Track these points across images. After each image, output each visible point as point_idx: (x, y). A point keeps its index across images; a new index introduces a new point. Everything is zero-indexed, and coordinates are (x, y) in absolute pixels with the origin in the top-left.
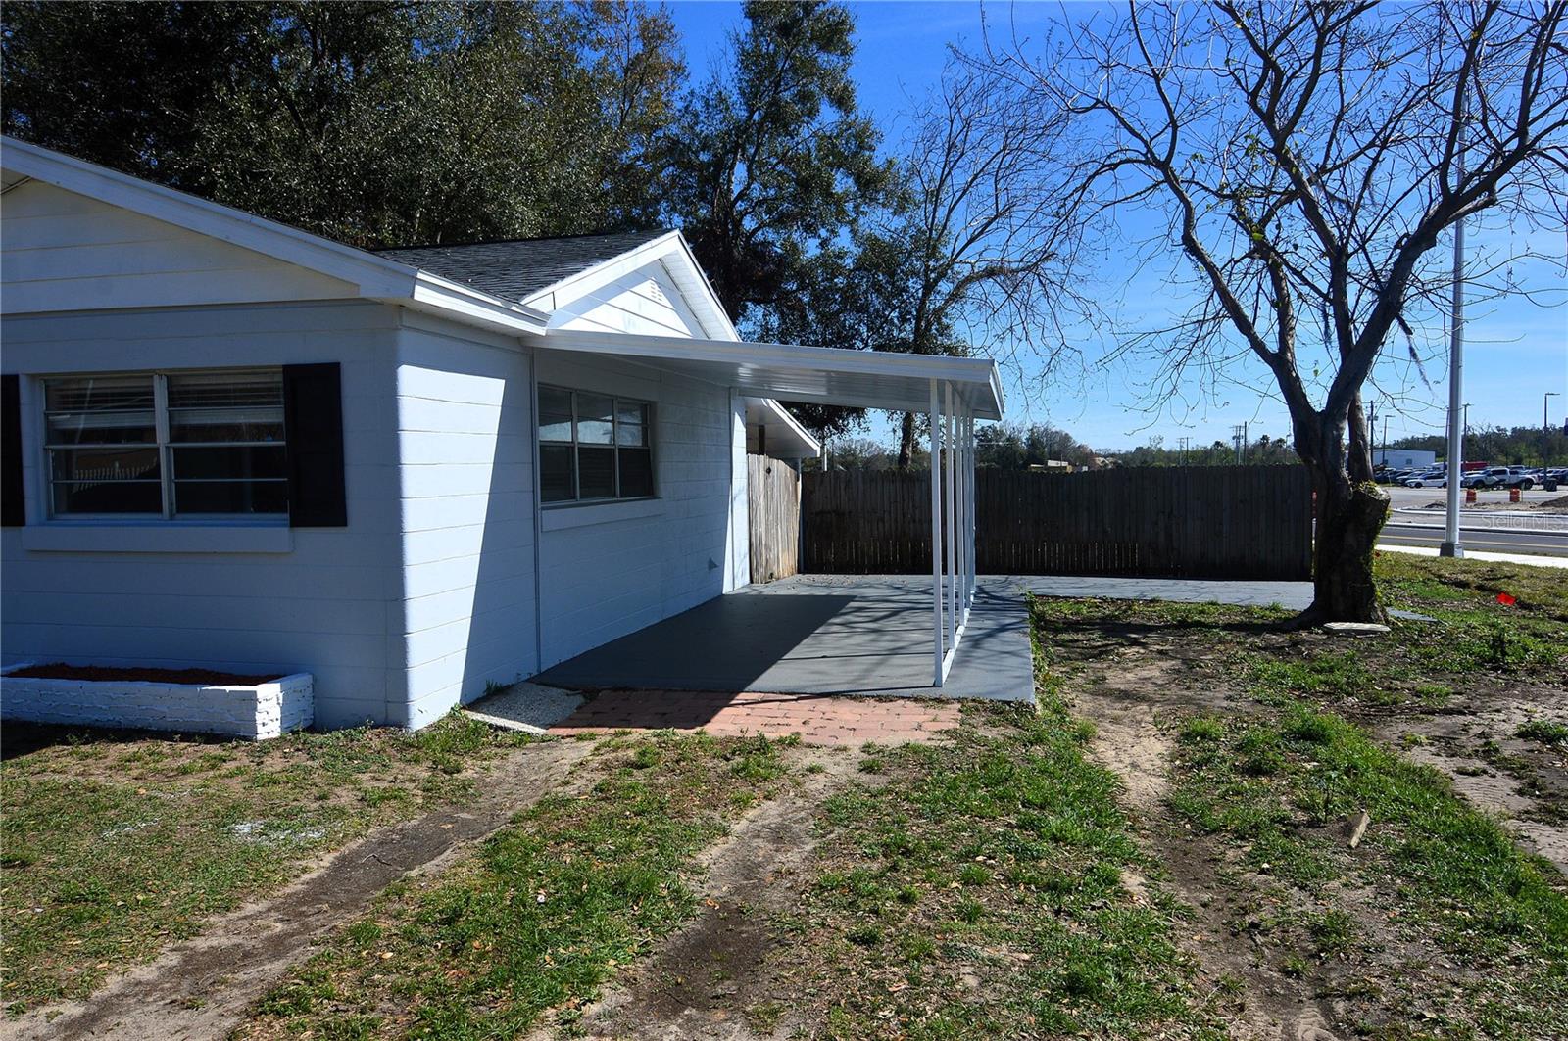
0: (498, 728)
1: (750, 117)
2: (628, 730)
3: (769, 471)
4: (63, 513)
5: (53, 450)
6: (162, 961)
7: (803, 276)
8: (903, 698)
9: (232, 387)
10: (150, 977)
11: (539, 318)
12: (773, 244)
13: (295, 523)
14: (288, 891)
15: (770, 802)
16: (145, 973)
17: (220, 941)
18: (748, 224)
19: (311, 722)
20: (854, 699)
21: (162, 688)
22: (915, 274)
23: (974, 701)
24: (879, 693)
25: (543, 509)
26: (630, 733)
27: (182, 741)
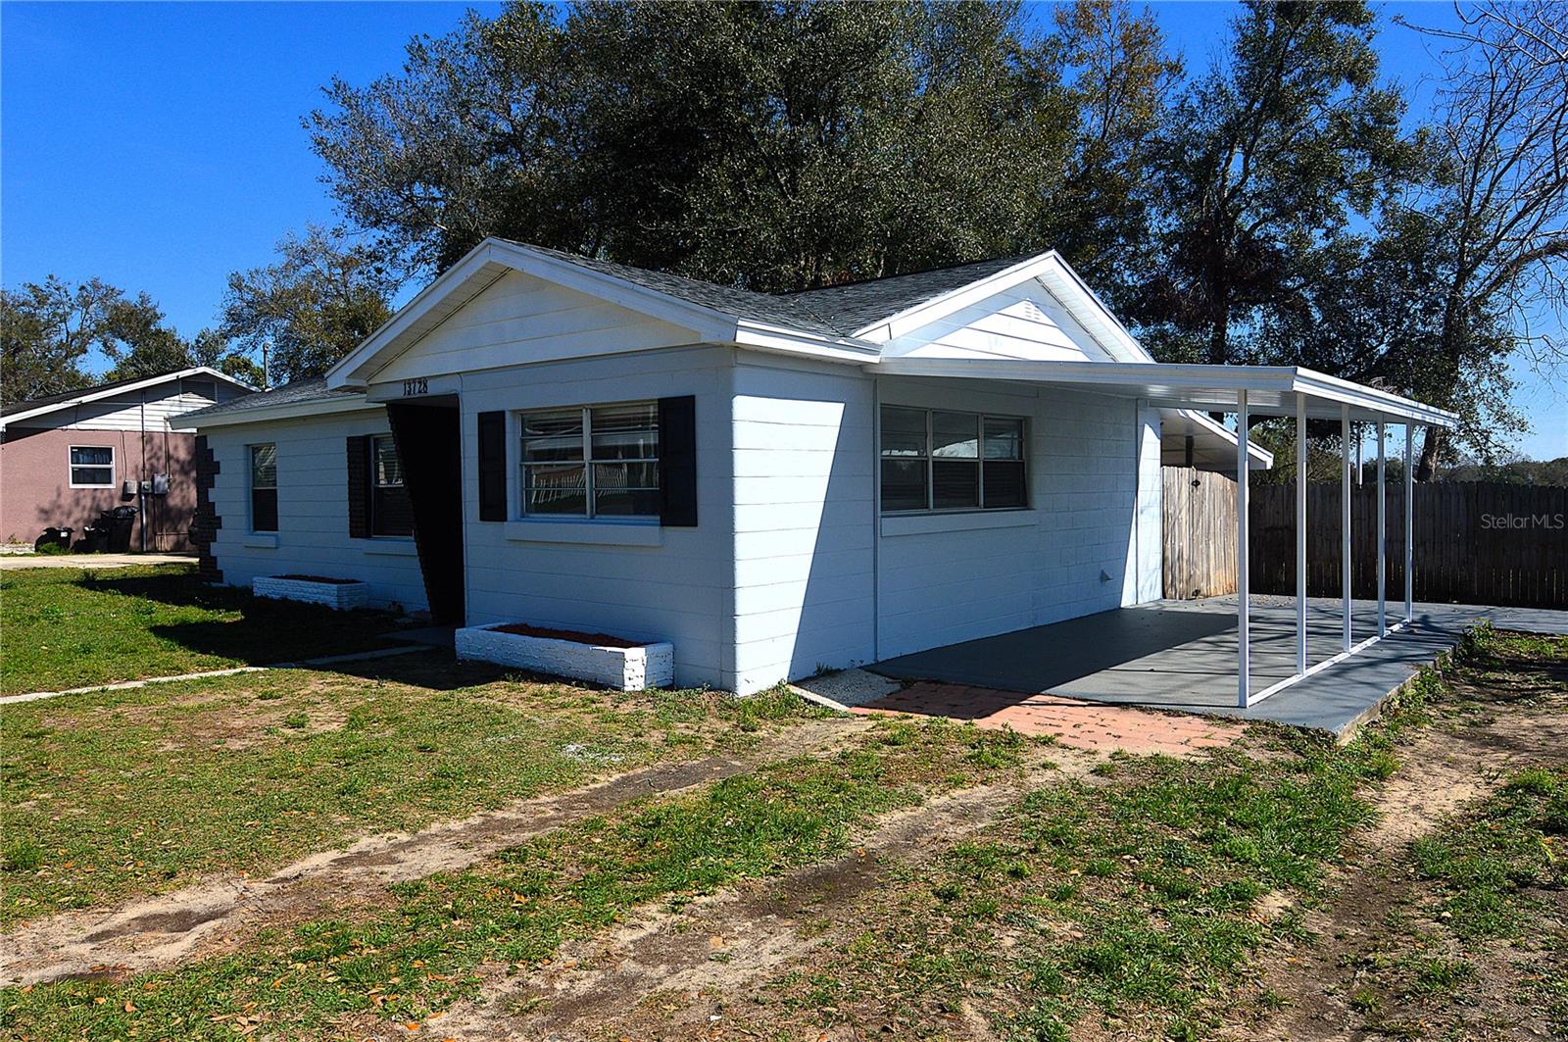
0: (811, 702)
1: (1249, 108)
2: (911, 715)
3: (1196, 483)
4: (531, 512)
5: (526, 466)
6: (470, 820)
7: (1310, 271)
8: (1193, 714)
9: (632, 416)
10: (457, 828)
11: (872, 349)
12: (1274, 238)
13: (663, 524)
14: (575, 792)
15: (984, 787)
16: (455, 825)
17: (511, 815)
18: (1246, 221)
19: (671, 682)
20: (1143, 710)
21: (570, 646)
22: (1444, 258)
23: (1267, 724)
24: (1170, 707)
25: (882, 517)
26: (911, 718)
27: (577, 685)
